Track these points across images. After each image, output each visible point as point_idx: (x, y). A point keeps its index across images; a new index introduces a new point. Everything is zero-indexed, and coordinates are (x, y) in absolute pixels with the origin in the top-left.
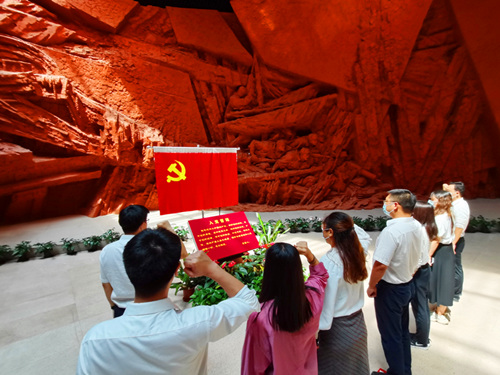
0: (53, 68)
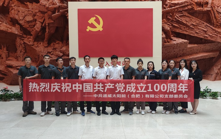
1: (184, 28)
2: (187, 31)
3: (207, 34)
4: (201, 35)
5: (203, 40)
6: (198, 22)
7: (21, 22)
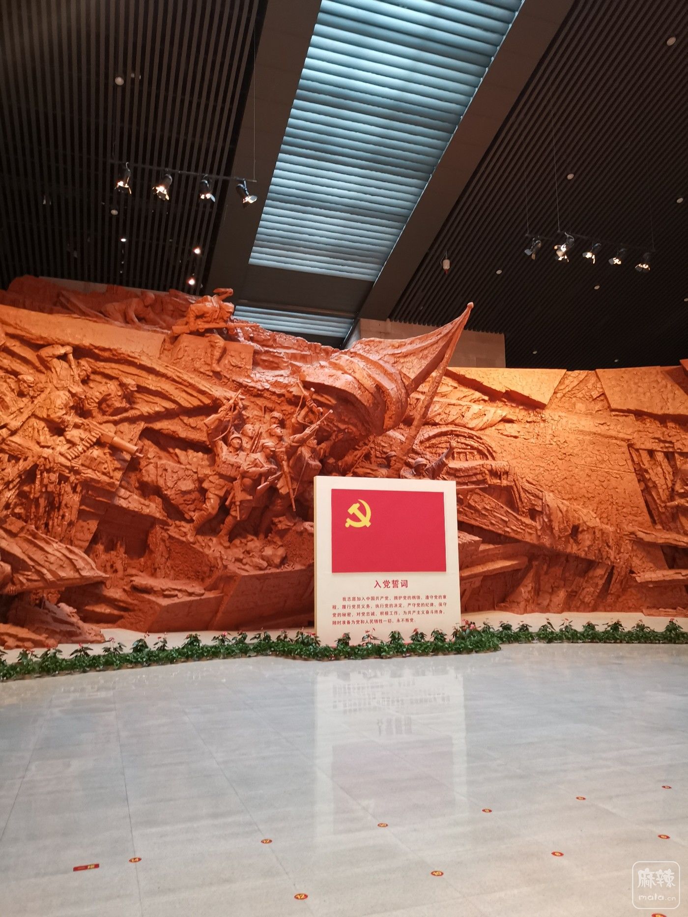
0: (494, 454)
1: (472, 513)
2: (477, 520)
3: (508, 527)
4: (499, 529)
5: (502, 537)
6: (493, 504)
7: (168, 492)
